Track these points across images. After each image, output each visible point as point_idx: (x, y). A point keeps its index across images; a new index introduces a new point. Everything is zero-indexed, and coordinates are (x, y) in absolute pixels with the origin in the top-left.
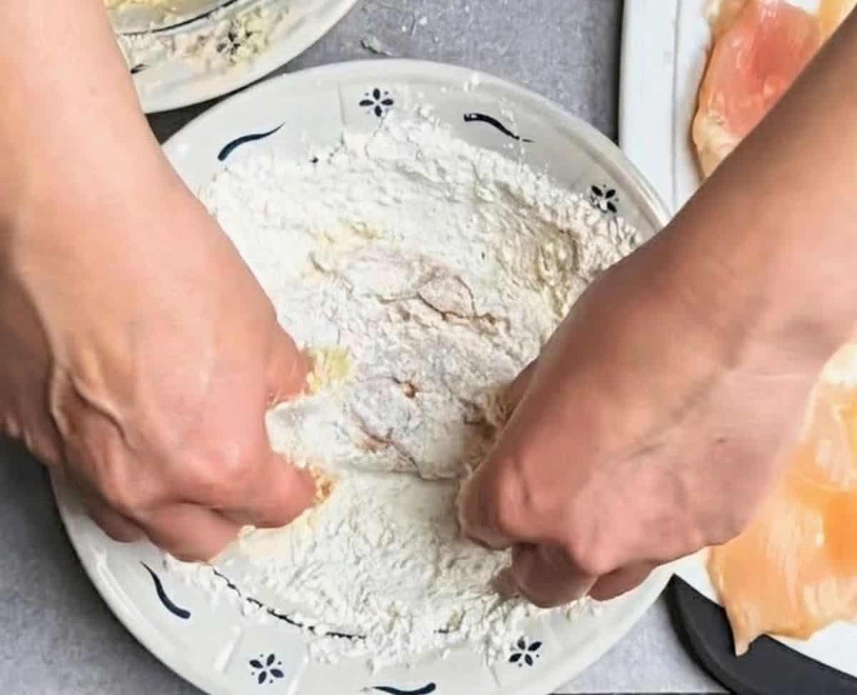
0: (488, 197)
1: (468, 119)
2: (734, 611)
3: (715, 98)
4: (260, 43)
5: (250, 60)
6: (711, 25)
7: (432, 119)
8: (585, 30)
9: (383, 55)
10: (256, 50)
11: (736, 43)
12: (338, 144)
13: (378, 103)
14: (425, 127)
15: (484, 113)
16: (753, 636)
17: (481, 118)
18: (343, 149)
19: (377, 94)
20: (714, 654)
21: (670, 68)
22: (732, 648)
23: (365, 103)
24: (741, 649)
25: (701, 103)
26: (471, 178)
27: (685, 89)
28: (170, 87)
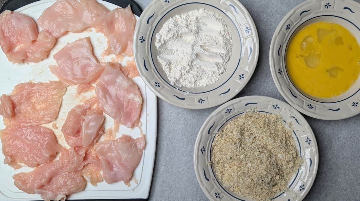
1: (184, 99)
2: (131, 12)
3: (138, 106)
4: (224, 111)
6: (140, 121)
8: (165, 120)
11: (135, 118)
15: (181, 100)
16: (127, 8)
19: (201, 102)
20: (135, 6)
21: (148, 113)
22: (131, 6)
23: (203, 101)
24: (129, 6)
25: (141, 106)
27: (145, 108)
28: (240, 101)
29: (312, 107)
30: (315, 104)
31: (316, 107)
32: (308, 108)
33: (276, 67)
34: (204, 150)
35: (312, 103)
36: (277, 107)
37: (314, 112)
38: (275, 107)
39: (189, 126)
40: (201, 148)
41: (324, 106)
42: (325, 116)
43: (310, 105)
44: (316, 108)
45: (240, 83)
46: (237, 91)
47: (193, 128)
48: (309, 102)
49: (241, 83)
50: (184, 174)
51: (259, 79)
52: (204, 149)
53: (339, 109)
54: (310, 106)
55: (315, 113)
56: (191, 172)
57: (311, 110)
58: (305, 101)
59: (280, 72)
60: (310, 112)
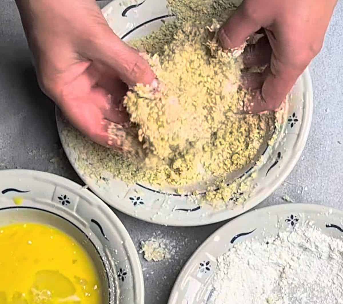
0: (335, 257)
1: (327, 226)
4: (246, 197)
5: (243, 204)
7: (313, 226)
9: (291, 202)
10: (245, 200)
12: (277, 237)
13: (292, 220)
14: (311, 229)
15: (334, 224)
17: (332, 226)
18: (279, 239)
19: (292, 217)
23: (287, 220)
26: (328, 249)
28: (211, 215)
29: (60, 198)
30: (53, 206)
31: (53, 199)
32: (69, 195)
33: (132, 285)
34: (290, 120)
35: (58, 208)
36: (135, 200)
37: (57, 188)
38: (138, 202)
39: (318, 176)
40: (297, 125)
41: (34, 200)
42: (36, 178)
43: (63, 203)
44: (51, 197)
45: (210, 253)
46: (216, 237)
47: (310, 173)
48: (65, 211)
49: (207, 254)
50: (333, 80)
51: (164, 270)
52: (291, 122)
53: (4, 192)
54: (64, 200)
55: (56, 185)
56: (319, 84)
57: (62, 192)
58: (74, 213)
59: (122, 275)
60: (66, 188)
